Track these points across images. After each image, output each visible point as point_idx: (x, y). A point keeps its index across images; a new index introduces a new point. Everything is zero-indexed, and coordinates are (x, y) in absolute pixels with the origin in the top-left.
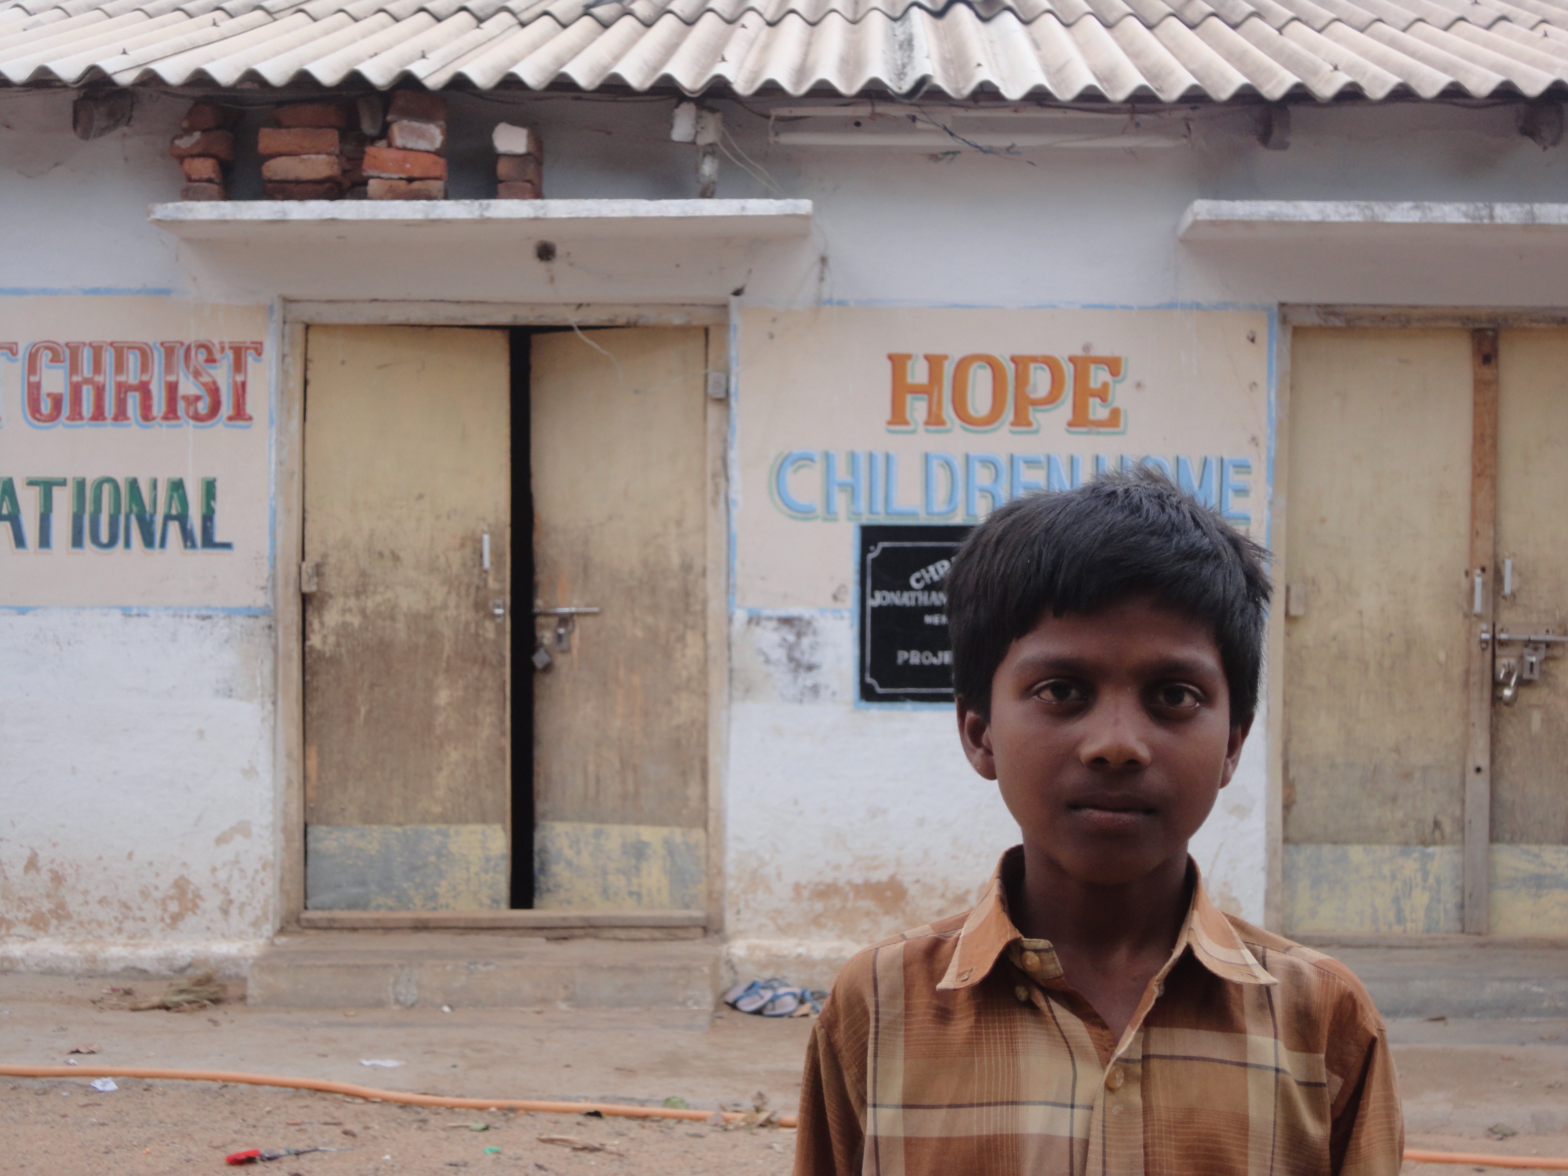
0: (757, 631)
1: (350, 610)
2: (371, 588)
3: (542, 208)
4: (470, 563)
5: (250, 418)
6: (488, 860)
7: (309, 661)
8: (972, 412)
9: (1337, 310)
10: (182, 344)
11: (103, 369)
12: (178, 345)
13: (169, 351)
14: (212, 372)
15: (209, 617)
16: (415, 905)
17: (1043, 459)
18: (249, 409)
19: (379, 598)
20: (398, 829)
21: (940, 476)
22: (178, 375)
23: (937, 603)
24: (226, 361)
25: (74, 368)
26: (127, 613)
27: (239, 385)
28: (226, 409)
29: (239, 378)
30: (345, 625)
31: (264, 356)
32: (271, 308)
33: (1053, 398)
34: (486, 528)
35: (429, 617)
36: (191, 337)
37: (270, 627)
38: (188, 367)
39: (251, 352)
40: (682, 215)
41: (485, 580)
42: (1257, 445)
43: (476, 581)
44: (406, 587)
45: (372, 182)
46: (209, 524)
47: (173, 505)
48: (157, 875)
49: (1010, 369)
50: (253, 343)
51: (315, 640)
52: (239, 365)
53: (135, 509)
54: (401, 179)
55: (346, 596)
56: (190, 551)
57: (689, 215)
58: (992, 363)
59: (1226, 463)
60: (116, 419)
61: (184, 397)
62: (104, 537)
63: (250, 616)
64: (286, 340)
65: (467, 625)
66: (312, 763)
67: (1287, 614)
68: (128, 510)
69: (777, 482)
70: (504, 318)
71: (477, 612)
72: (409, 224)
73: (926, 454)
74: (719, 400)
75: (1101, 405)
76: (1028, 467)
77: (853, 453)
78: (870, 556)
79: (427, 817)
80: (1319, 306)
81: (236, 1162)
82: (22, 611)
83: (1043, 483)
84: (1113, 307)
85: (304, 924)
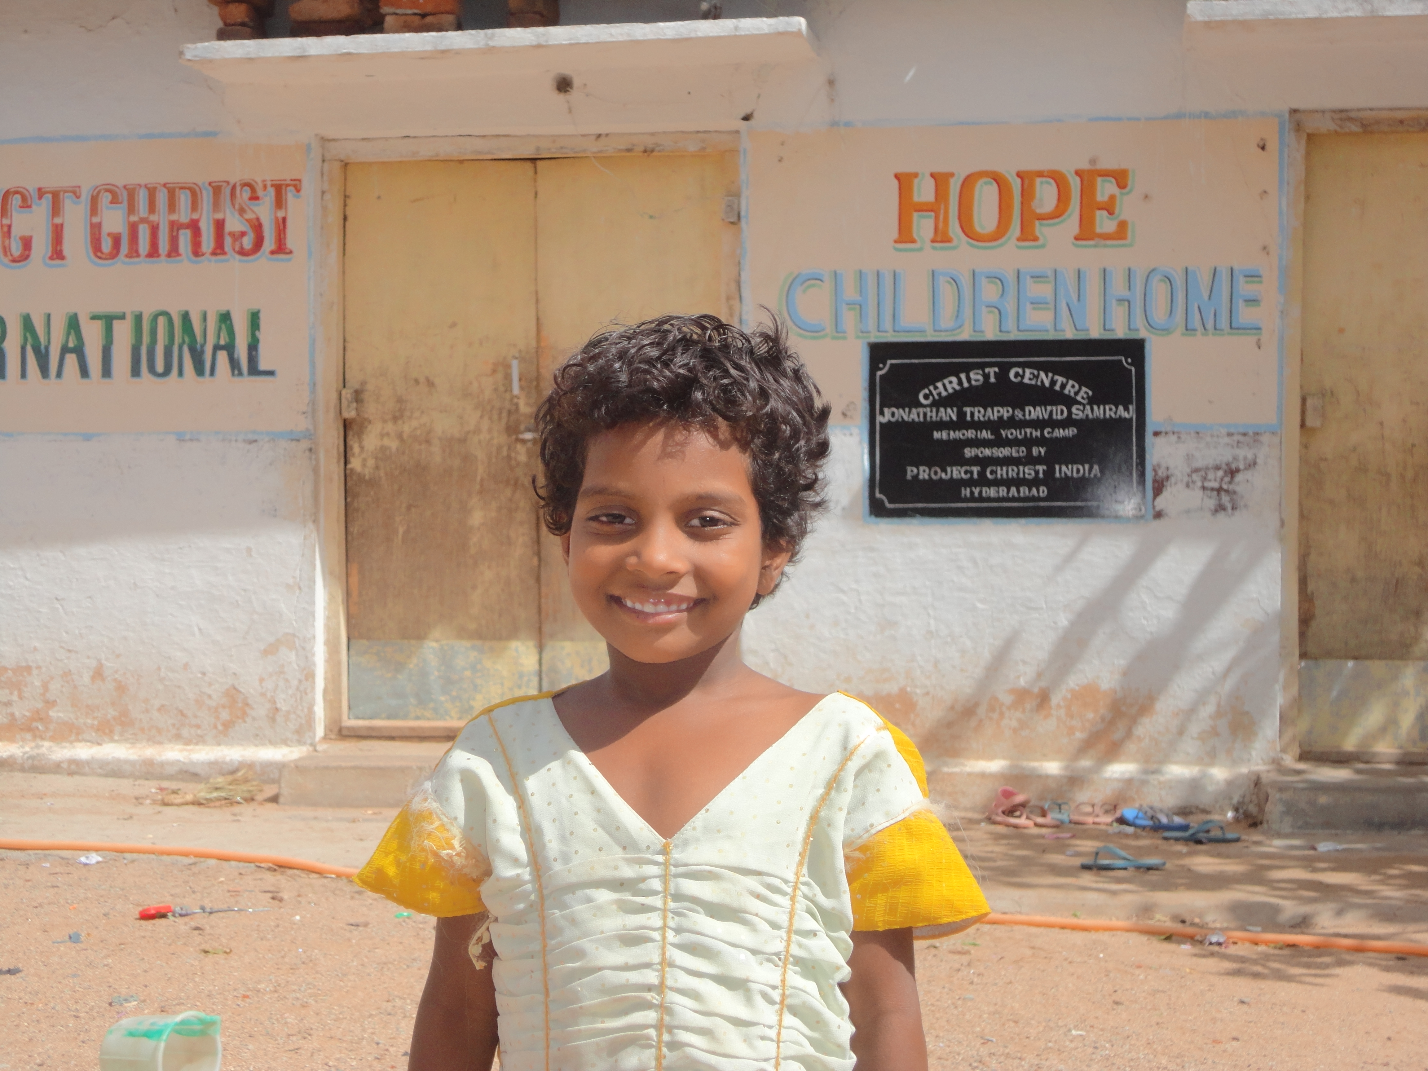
1: (387, 435)
2: (407, 413)
3: (544, 35)
4: (501, 389)
5: (291, 252)
6: (521, 674)
7: (349, 484)
8: (978, 229)
9: (1353, 115)
10: (228, 183)
11: (157, 210)
12: (225, 184)
13: (217, 190)
14: (255, 209)
15: (255, 441)
16: (448, 715)
17: (1050, 273)
18: (290, 242)
19: (415, 423)
20: (436, 645)
21: (947, 293)
22: (225, 212)
23: (946, 419)
24: (268, 197)
25: (131, 209)
26: (181, 438)
27: (280, 220)
28: (269, 244)
29: (281, 214)
30: (383, 449)
31: (302, 192)
32: (308, 148)
33: (1058, 213)
34: (515, 355)
35: (463, 441)
36: (236, 177)
37: (310, 450)
38: (234, 206)
39: (291, 188)
40: (677, 37)
41: (517, 405)
42: (1268, 254)
43: (507, 405)
44: (441, 412)
45: (389, 19)
46: (254, 353)
47: (222, 335)
48: (210, 684)
49: (1016, 184)
50: (292, 180)
51: (355, 464)
52: (279, 202)
53: (187, 339)
54: (415, 14)
55: (385, 421)
56: (237, 379)
57: (685, 36)
58: (998, 179)
59: (1236, 273)
60: (169, 255)
61: (230, 234)
62: (160, 368)
63: (292, 440)
64: (325, 178)
65: (499, 448)
66: (354, 579)
67: (1303, 425)
68: (181, 341)
69: (787, 302)
70: (528, 152)
71: (509, 435)
72: (423, 57)
73: (933, 272)
74: (732, 223)
75: (1109, 218)
76: (1035, 282)
77: (860, 272)
78: (879, 373)
79: (462, 633)
80: (1334, 111)
81: (147, 916)
82: (88, 437)
83: (1050, 297)
84: (1119, 119)
85: (345, 732)
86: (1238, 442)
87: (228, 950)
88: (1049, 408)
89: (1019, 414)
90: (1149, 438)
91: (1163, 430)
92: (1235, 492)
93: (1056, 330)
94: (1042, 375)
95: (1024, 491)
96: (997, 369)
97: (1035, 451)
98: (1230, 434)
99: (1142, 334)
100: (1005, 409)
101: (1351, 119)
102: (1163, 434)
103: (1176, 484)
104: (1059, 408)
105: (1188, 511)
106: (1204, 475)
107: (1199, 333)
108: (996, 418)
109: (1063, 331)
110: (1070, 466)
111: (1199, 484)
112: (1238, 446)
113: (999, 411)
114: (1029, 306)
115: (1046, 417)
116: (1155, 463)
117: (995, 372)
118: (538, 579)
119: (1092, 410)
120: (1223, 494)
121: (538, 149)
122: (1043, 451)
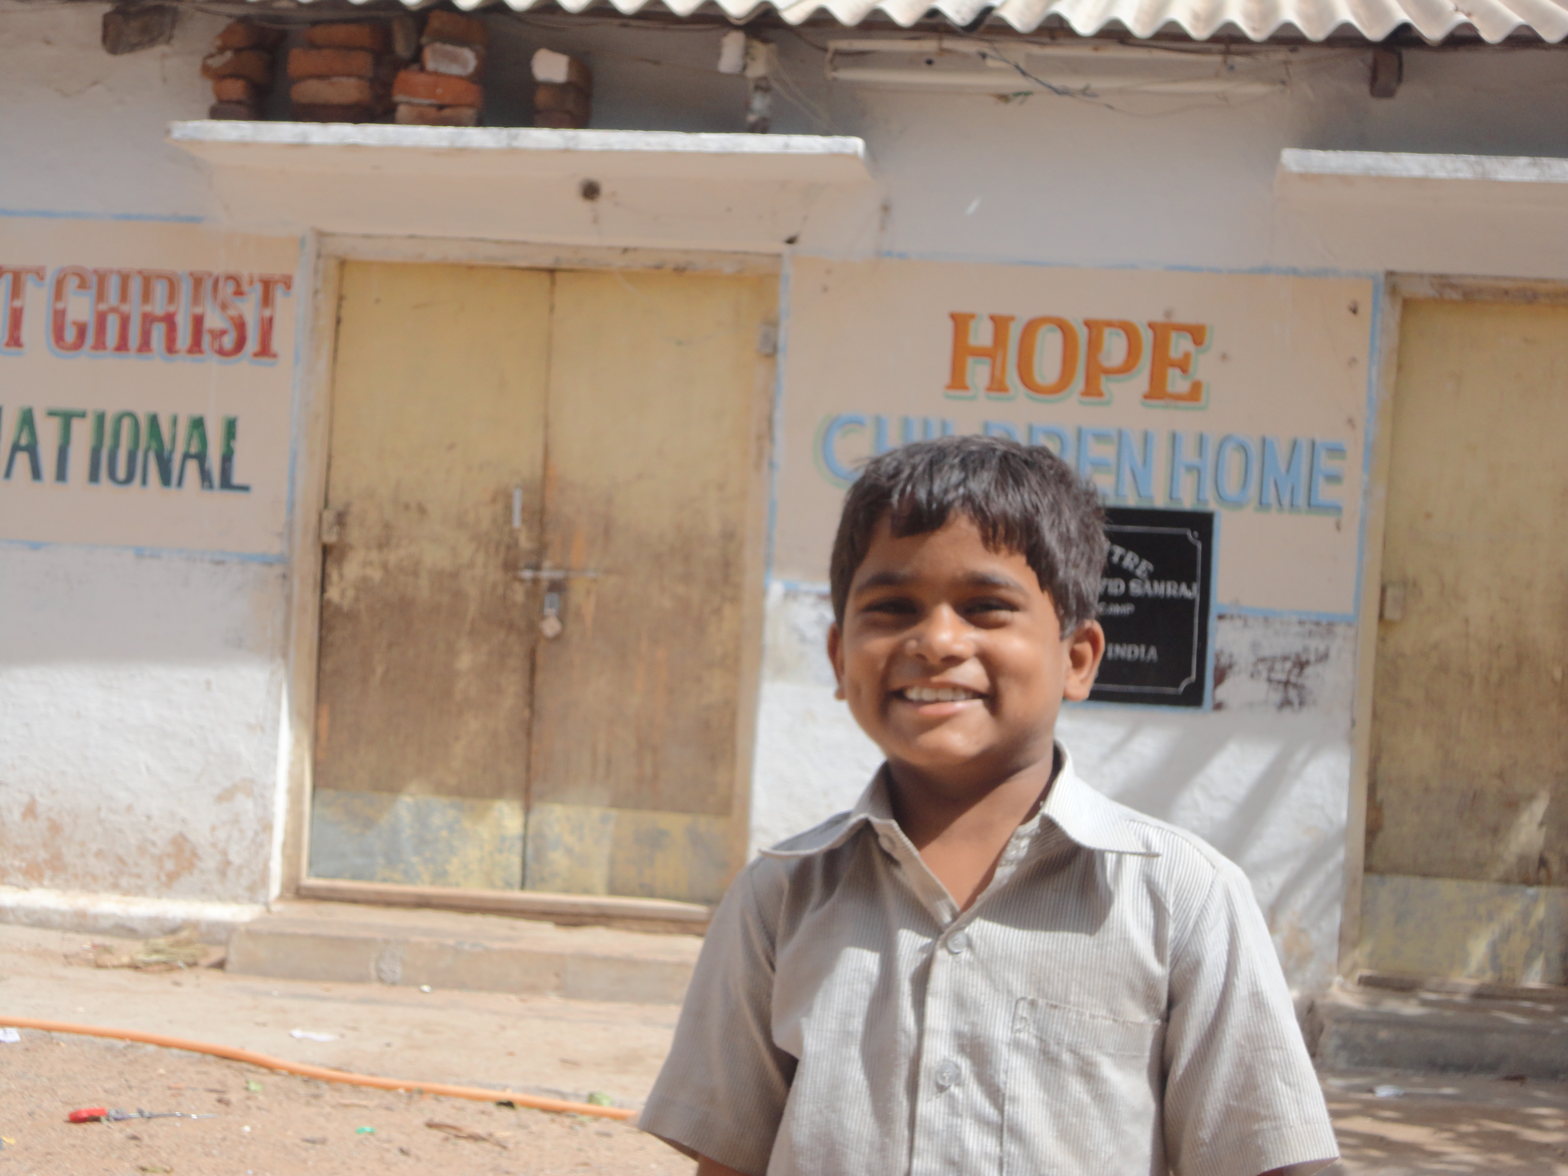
0: (795, 606)
1: (371, 563)
2: (395, 541)
3: (573, 138)
4: (500, 521)
5: (275, 356)
6: (503, 839)
7: (325, 616)
8: (1038, 379)
9: (1454, 281)
10: (211, 275)
11: (129, 299)
12: (207, 276)
13: (197, 282)
14: (239, 305)
15: (223, 562)
16: (421, 880)
17: (1114, 433)
18: (275, 346)
19: (402, 553)
20: (409, 799)
22: (205, 308)
24: (255, 294)
25: (101, 296)
26: (140, 554)
27: (266, 320)
28: (252, 344)
29: (267, 313)
30: (365, 579)
31: (293, 291)
32: (302, 242)
33: (1127, 367)
34: (519, 485)
35: (455, 575)
36: (220, 268)
37: (284, 576)
38: (215, 299)
39: (281, 285)
41: (517, 539)
42: (1354, 427)
43: (506, 539)
44: (432, 541)
45: (401, 107)
46: (227, 465)
47: (193, 442)
48: (155, 830)
49: (1082, 334)
50: (282, 276)
51: (333, 594)
52: (267, 299)
53: (154, 445)
54: (430, 105)
55: (368, 548)
56: (207, 493)
57: (727, 149)
58: (1063, 326)
59: (1318, 446)
60: (139, 350)
61: (209, 331)
62: (121, 473)
63: (264, 564)
64: (319, 275)
65: (494, 587)
66: (324, 721)
67: (1381, 616)
68: (146, 446)
69: (824, 446)
70: (546, 261)
71: (506, 572)
72: (437, 153)
73: (986, 423)
74: (767, 355)
75: (1181, 377)
76: (1097, 442)
77: (906, 418)
79: (440, 789)
80: (1434, 276)
81: (77, 1119)
82: (35, 546)
83: (1113, 460)
84: (1199, 270)
85: (303, 892)
86: (1310, 632)
87: (168, 1168)
90: (1213, 622)
91: (1229, 613)
92: (1303, 687)
93: (1117, 496)
98: (1301, 623)
99: (1212, 506)
101: (1453, 286)
102: (1229, 618)
103: (1239, 673)
104: (1117, 581)
105: (1251, 705)
106: (1271, 665)
107: (1273, 509)
109: (1126, 498)
110: (1124, 647)
111: (1265, 675)
112: (1309, 637)
114: (1089, 469)
116: (1218, 649)
118: (529, 734)
119: (1152, 586)
120: (1290, 687)
121: (557, 259)
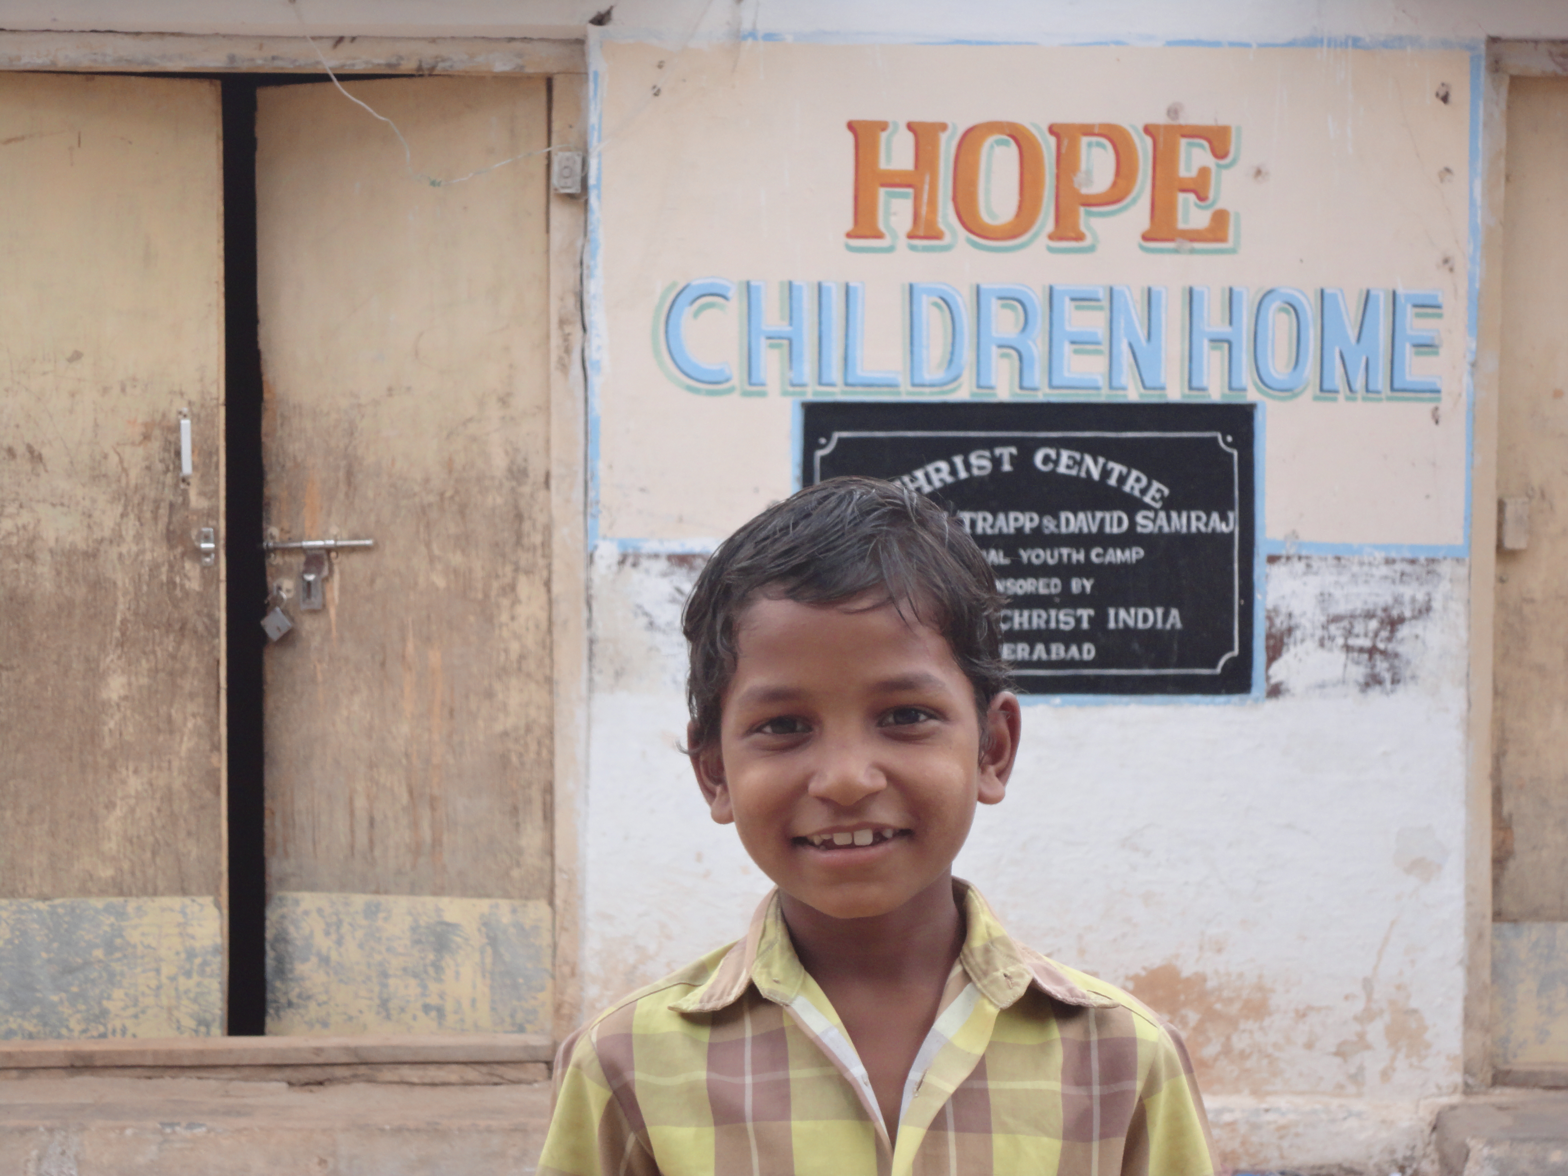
0: (635, 576)
4: (160, 467)
6: (191, 954)
8: (986, 218)
16: (70, 1030)
17: (1102, 294)
19: (8, 525)
20: (42, 906)
21: (933, 322)
33: (1119, 194)
34: (185, 410)
35: (91, 555)
41: (185, 493)
42: (1451, 270)
43: (169, 495)
44: (54, 505)
49: (1048, 146)
58: (1018, 136)
59: (1401, 300)
65: (155, 568)
67: (1500, 546)
69: (667, 332)
70: (214, 61)
71: (171, 547)
73: (911, 287)
74: (571, 196)
75: (1196, 205)
76: (1078, 308)
77: (790, 284)
78: (820, 453)
79: (90, 886)
80: (1553, 42)
83: (1101, 332)
84: (1216, 44)
86: (1403, 574)
88: (1099, 515)
89: (1049, 525)
90: (1260, 567)
91: (1283, 552)
92: (1396, 655)
93: (1111, 387)
94: (1089, 460)
95: (1058, 651)
96: (1014, 450)
97: (1076, 585)
98: (1389, 562)
99: (1252, 396)
100: (1028, 515)
102: (1283, 560)
103: (1303, 641)
104: (1116, 514)
105: (1322, 686)
106: (1348, 626)
107: (1341, 397)
108: (1012, 530)
109: (1124, 389)
110: (1132, 611)
111: (1340, 641)
112: (1402, 581)
113: (1016, 519)
114: (1067, 348)
115: (1094, 529)
116: (1270, 606)
117: (1011, 455)
119: (1169, 519)
120: (1378, 657)
121: (232, 58)
122: (1088, 584)
